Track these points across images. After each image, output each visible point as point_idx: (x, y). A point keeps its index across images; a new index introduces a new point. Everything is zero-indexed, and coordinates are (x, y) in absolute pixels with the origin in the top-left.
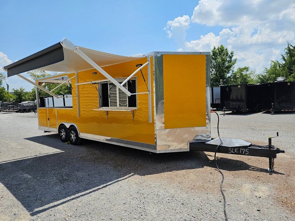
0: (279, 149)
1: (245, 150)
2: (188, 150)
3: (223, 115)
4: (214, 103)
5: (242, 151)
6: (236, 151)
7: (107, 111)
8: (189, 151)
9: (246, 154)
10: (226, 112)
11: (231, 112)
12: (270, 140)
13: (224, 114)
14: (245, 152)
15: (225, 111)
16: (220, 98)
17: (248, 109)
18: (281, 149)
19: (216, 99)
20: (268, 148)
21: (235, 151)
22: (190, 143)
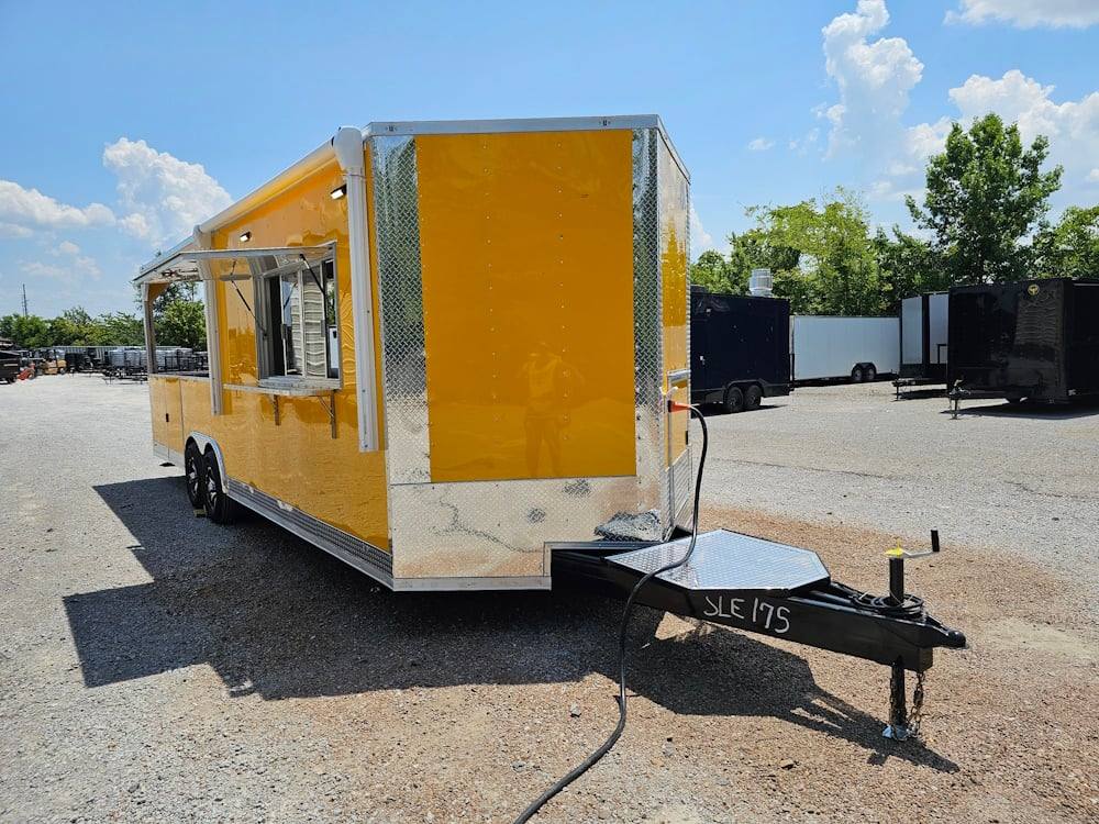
0: (938, 625)
1: (775, 612)
2: (547, 584)
3: (950, 416)
4: (933, 360)
5: (762, 615)
6: (736, 611)
7: (276, 397)
8: (550, 588)
9: (777, 631)
10: (965, 404)
11: (1004, 401)
12: (896, 566)
13: (956, 413)
14: (776, 623)
15: (957, 397)
16: (946, 342)
17: (1071, 392)
18: (951, 626)
19: (939, 345)
20: (882, 611)
21: (733, 612)
22: (553, 551)
